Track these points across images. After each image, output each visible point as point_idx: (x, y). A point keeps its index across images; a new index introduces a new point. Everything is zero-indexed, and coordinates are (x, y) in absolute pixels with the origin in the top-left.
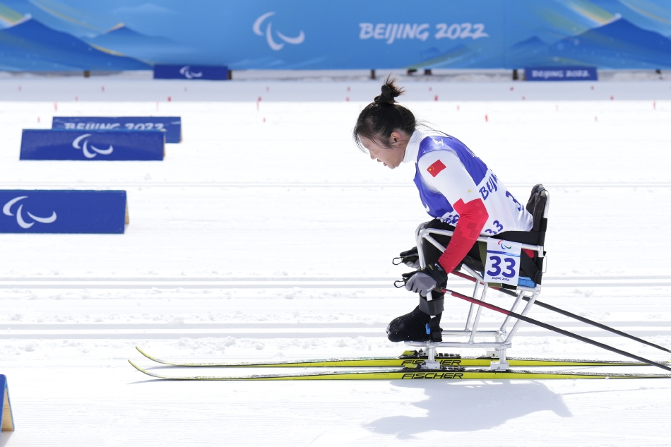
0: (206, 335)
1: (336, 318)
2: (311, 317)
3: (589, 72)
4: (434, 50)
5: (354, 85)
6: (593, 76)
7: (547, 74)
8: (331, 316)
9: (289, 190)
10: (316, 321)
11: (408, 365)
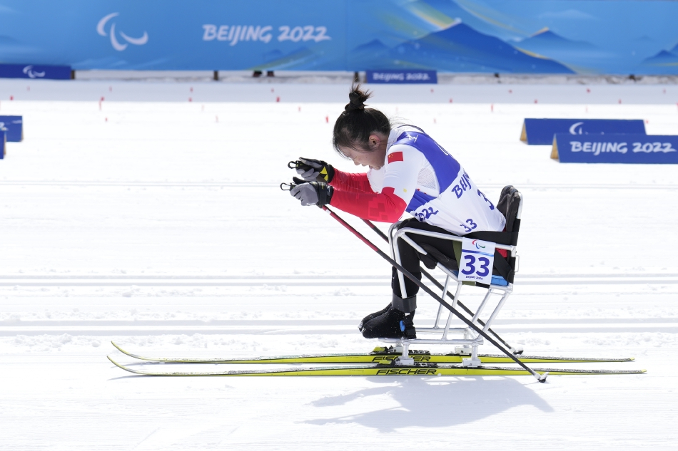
0: (42, 333)
1: (173, 316)
2: (148, 315)
3: (429, 76)
4: (277, 52)
5: (197, 86)
6: (433, 79)
7: (388, 77)
8: (168, 314)
9: (129, 189)
10: (153, 319)
11: (382, 362)
